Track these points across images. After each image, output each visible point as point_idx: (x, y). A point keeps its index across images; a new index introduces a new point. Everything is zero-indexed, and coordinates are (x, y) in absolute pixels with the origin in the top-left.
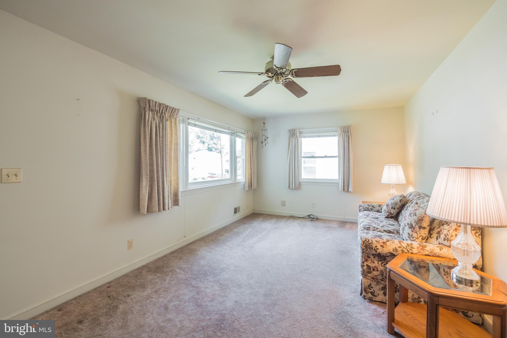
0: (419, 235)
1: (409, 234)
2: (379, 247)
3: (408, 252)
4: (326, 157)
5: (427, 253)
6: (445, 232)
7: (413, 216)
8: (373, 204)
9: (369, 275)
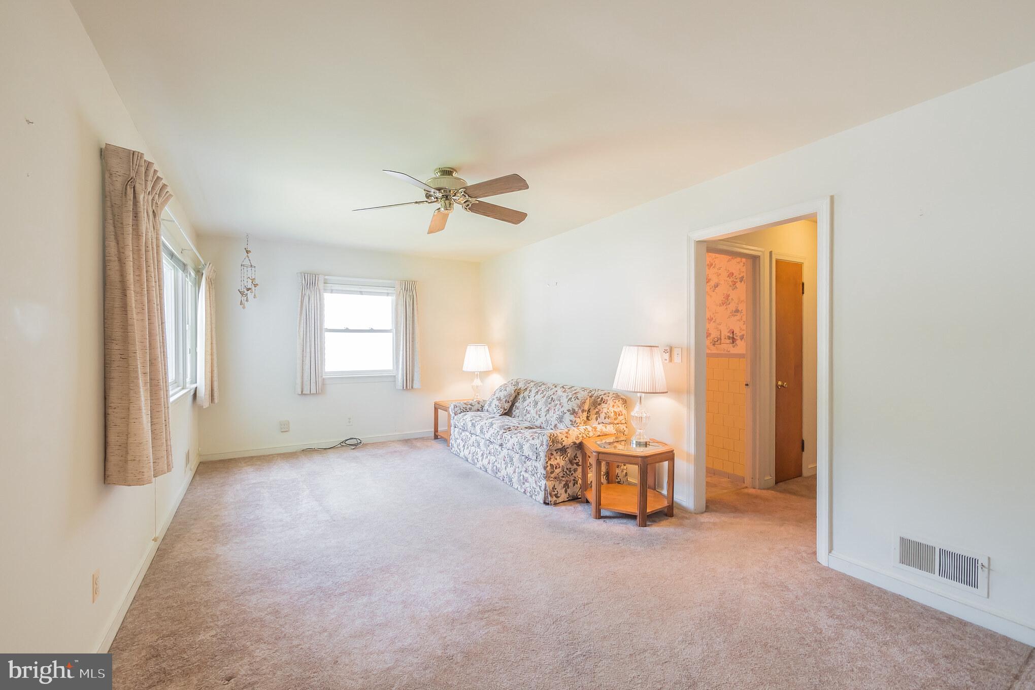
0: (582, 420)
1: (571, 421)
2: (564, 439)
3: (587, 436)
4: (372, 331)
5: (599, 434)
6: (605, 410)
7: (575, 400)
8: (471, 402)
9: (552, 475)
